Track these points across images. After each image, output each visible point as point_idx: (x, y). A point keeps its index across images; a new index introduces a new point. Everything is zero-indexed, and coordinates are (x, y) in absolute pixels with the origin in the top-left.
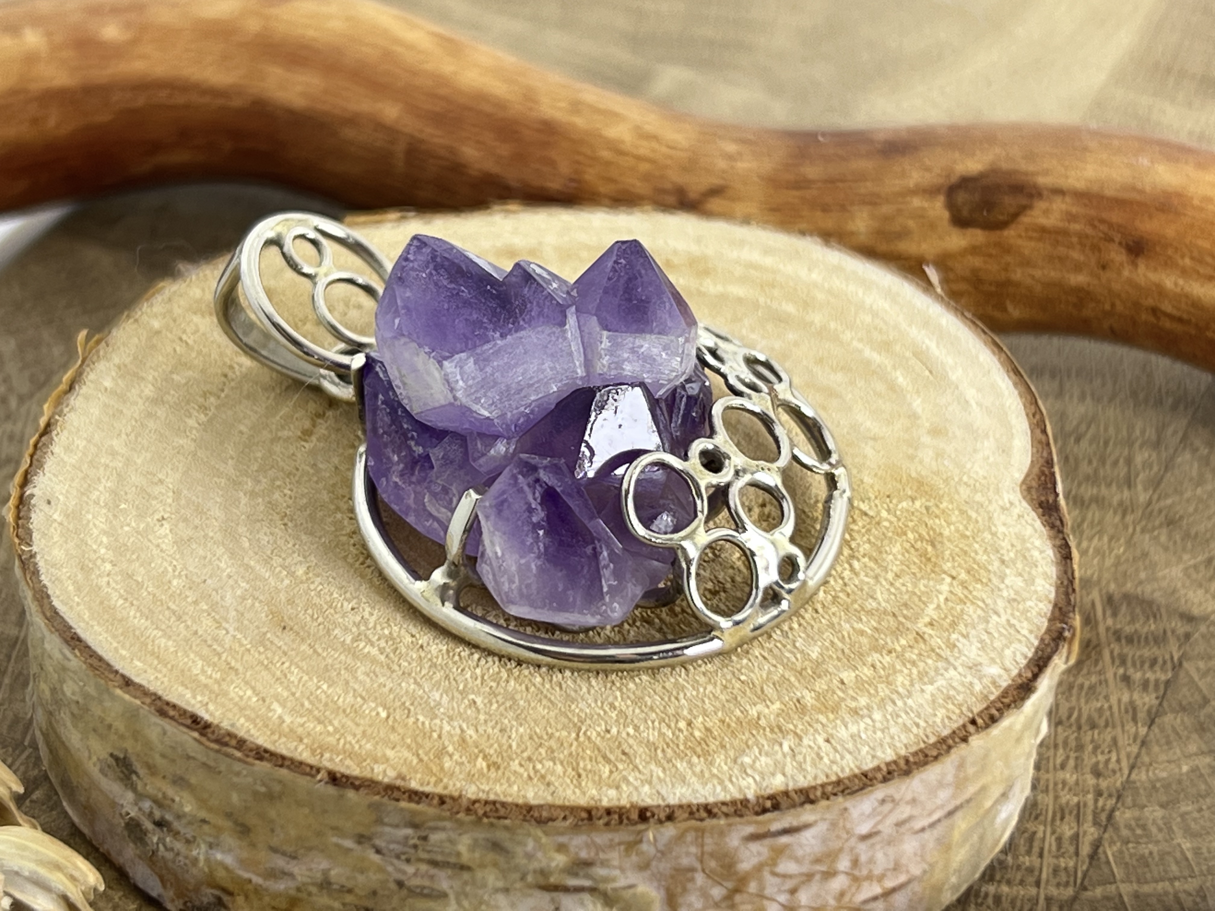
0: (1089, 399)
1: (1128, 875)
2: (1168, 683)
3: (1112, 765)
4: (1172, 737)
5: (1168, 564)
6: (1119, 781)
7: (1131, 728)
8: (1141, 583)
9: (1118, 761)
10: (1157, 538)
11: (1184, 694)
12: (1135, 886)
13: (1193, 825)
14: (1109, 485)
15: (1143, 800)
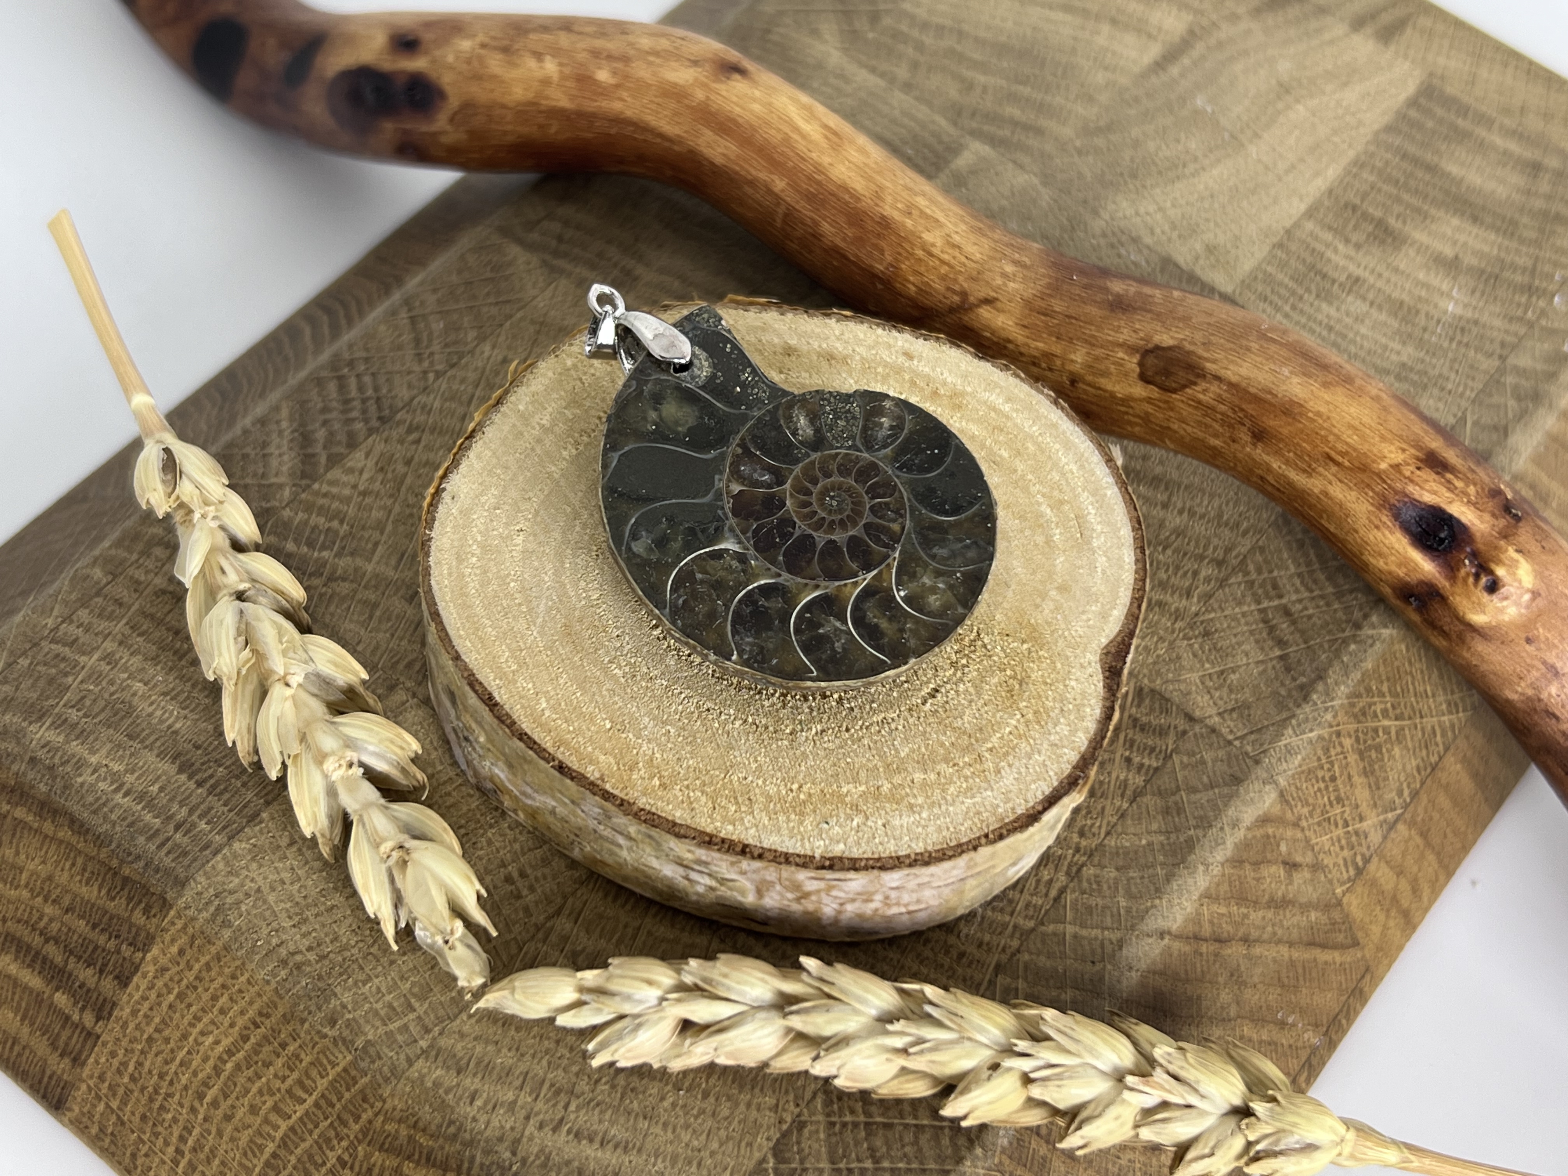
0: (1185, 514)
1: (1075, 919)
2: (1157, 769)
3: (1095, 830)
4: (1145, 814)
5: (1192, 670)
6: (1096, 842)
7: (1118, 803)
8: (1167, 681)
9: (1100, 827)
10: (1191, 646)
11: (1164, 781)
12: (1077, 929)
13: (1133, 889)
14: (1173, 593)
15: (1106, 861)
